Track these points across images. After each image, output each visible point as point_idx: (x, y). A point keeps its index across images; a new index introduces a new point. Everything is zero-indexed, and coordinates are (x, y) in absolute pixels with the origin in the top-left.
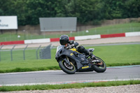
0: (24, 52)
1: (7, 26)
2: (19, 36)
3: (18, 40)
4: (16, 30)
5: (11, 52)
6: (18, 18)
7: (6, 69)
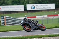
0: (58, 19)
1: (50, 8)
2: (56, 13)
3: (56, 14)
4: (55, 10)
5: (53, 19)
6: (55, 4)
7: (50, 27)
